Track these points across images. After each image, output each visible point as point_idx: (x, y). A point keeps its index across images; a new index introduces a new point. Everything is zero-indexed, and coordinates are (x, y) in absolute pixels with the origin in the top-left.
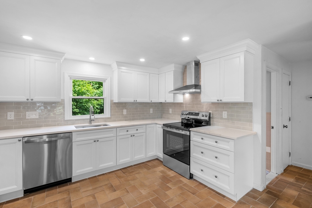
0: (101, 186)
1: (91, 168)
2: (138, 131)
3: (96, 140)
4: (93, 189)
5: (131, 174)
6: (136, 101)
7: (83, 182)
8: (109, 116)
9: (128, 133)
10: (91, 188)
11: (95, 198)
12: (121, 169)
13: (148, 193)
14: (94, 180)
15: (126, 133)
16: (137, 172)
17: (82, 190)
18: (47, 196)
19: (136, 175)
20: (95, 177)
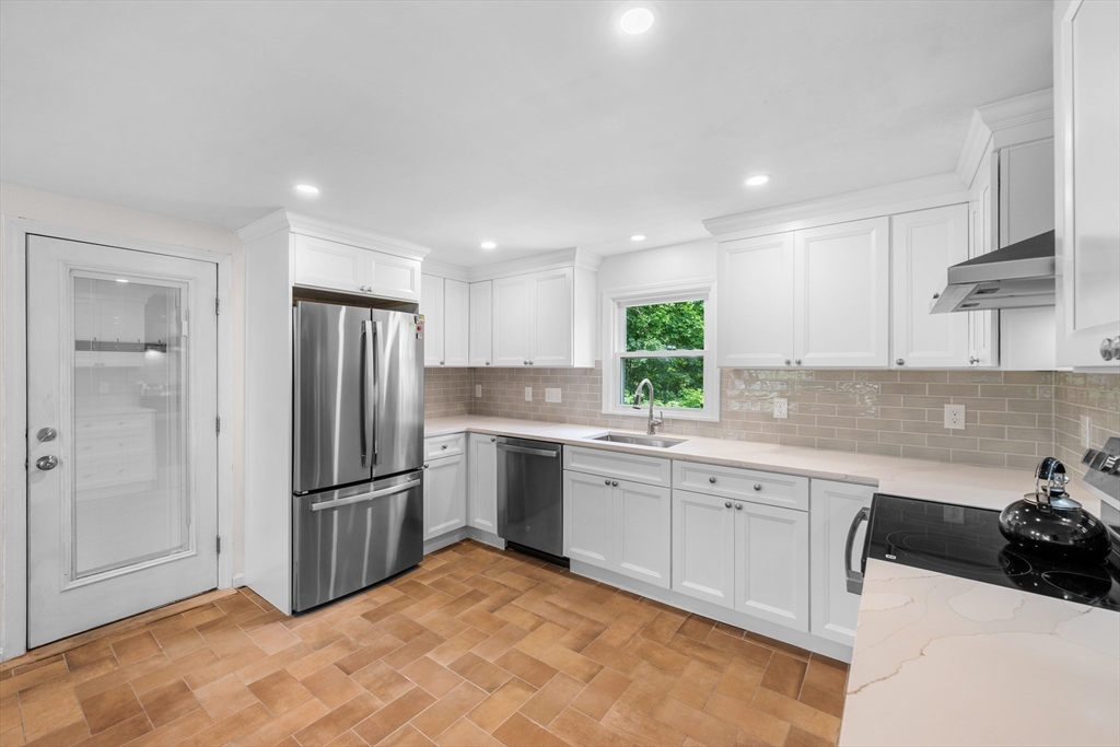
0: (581, 617)
1: (602, 558)
2: (761, 496)
3: (612, 480)
4: (567, 612)
5: (688, 650)
6: (799, 363)
7: (580, 584)
8: (716, 418)
9: (715, 489)
10: (565, 605)
11: (533, 629)
12: (692, 616)
13: (615, 736)
14: (602, 592)
15: (708, 487)
16: (717, 659)
17: (550, 598)
18: (514, 570)
19: (695, 663)
20: (615, 590)
